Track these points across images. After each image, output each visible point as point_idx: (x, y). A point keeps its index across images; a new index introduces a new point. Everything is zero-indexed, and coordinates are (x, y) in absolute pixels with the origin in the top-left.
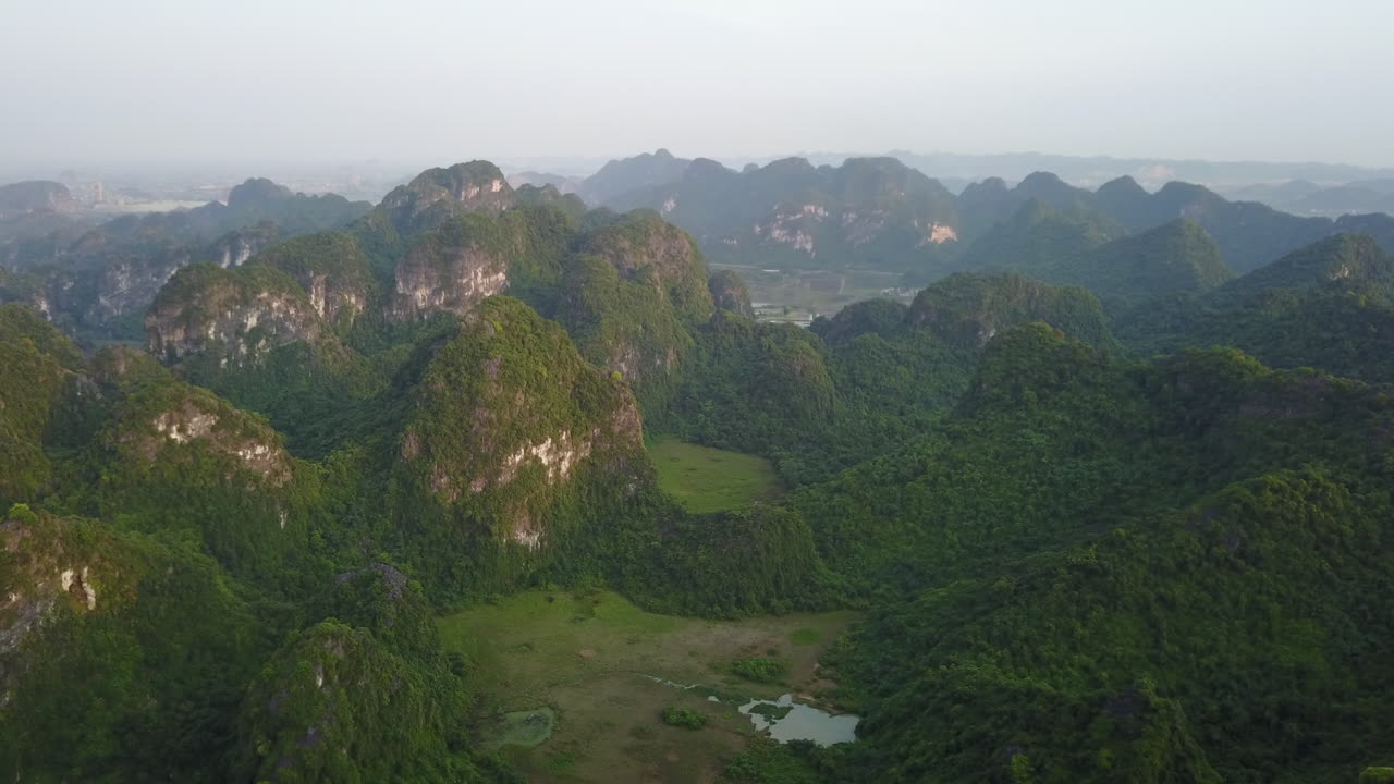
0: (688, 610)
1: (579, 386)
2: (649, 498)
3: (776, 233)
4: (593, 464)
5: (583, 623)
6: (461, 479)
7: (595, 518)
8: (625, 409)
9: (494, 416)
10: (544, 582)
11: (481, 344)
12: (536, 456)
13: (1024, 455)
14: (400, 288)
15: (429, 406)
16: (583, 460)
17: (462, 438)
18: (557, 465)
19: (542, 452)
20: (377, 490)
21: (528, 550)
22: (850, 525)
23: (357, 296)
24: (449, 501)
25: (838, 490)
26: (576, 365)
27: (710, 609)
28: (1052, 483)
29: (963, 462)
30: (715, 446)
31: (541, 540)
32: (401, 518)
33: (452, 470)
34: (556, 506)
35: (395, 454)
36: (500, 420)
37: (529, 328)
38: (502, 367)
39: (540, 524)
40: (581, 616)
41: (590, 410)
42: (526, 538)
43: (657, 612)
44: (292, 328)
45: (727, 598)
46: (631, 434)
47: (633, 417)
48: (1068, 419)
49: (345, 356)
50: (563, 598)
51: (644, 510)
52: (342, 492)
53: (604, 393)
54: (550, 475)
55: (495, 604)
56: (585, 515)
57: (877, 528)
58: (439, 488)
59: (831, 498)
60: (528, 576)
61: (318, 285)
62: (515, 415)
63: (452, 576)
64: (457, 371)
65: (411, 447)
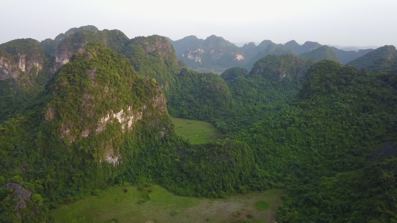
0: (198, 194)
1: (136, 85)
2: (172, 138)
3: (189, 57)
4: (143, 123)
5: (144, 204)
6: (76, 130)
7: (145, 149)
8: (159, 96)
9: (93, 98)
10: (121, 182)
11: (86, 62)
12: (116, 118)
13: (340, 113)
14: (57, 60)
15: (59, 94)
16: (139, 121)
17: (77, 109)
18: (126, 123)
19: (119, 116)
20: (32, 138)
21: (113, 165)
22: (264, 147)
23: (39, 63)
24: (71, 142)
25: (255, 132)
26: (134, 75)
27: (210, 193)
28: (358, 124)
29: (311, 117)
30: (187, 118)
31: (119, 160)
32: (45, 151)
33: (72, 126)
34: (126, 143)
35: (41, 118)
36: (96, 100)
37: (110, 57)
38: (96, 73)
39: (118, 153)
40: (142, 199)
41: (141, 97)
42: (112, 160)
43: (182, 195)
44: (6, 72)
45: (218, 187)
46: (162, 108)
47: (163, 100)
48: (356, 96)
49: (31, 84)
50: (132, 190)
51: (169, 144)
52: (12, 139)
53: (148, 88)
54: (123, 128)
55: (96, 195)
56: (141, 147)
57: (277, 148)
58: (65, 135)
59: (252, 136)
60: (113, 179)
61: (22, 59)
62: (104, 97)
63: (73, 181)
64: (74, 76)
65: (50, 115)
